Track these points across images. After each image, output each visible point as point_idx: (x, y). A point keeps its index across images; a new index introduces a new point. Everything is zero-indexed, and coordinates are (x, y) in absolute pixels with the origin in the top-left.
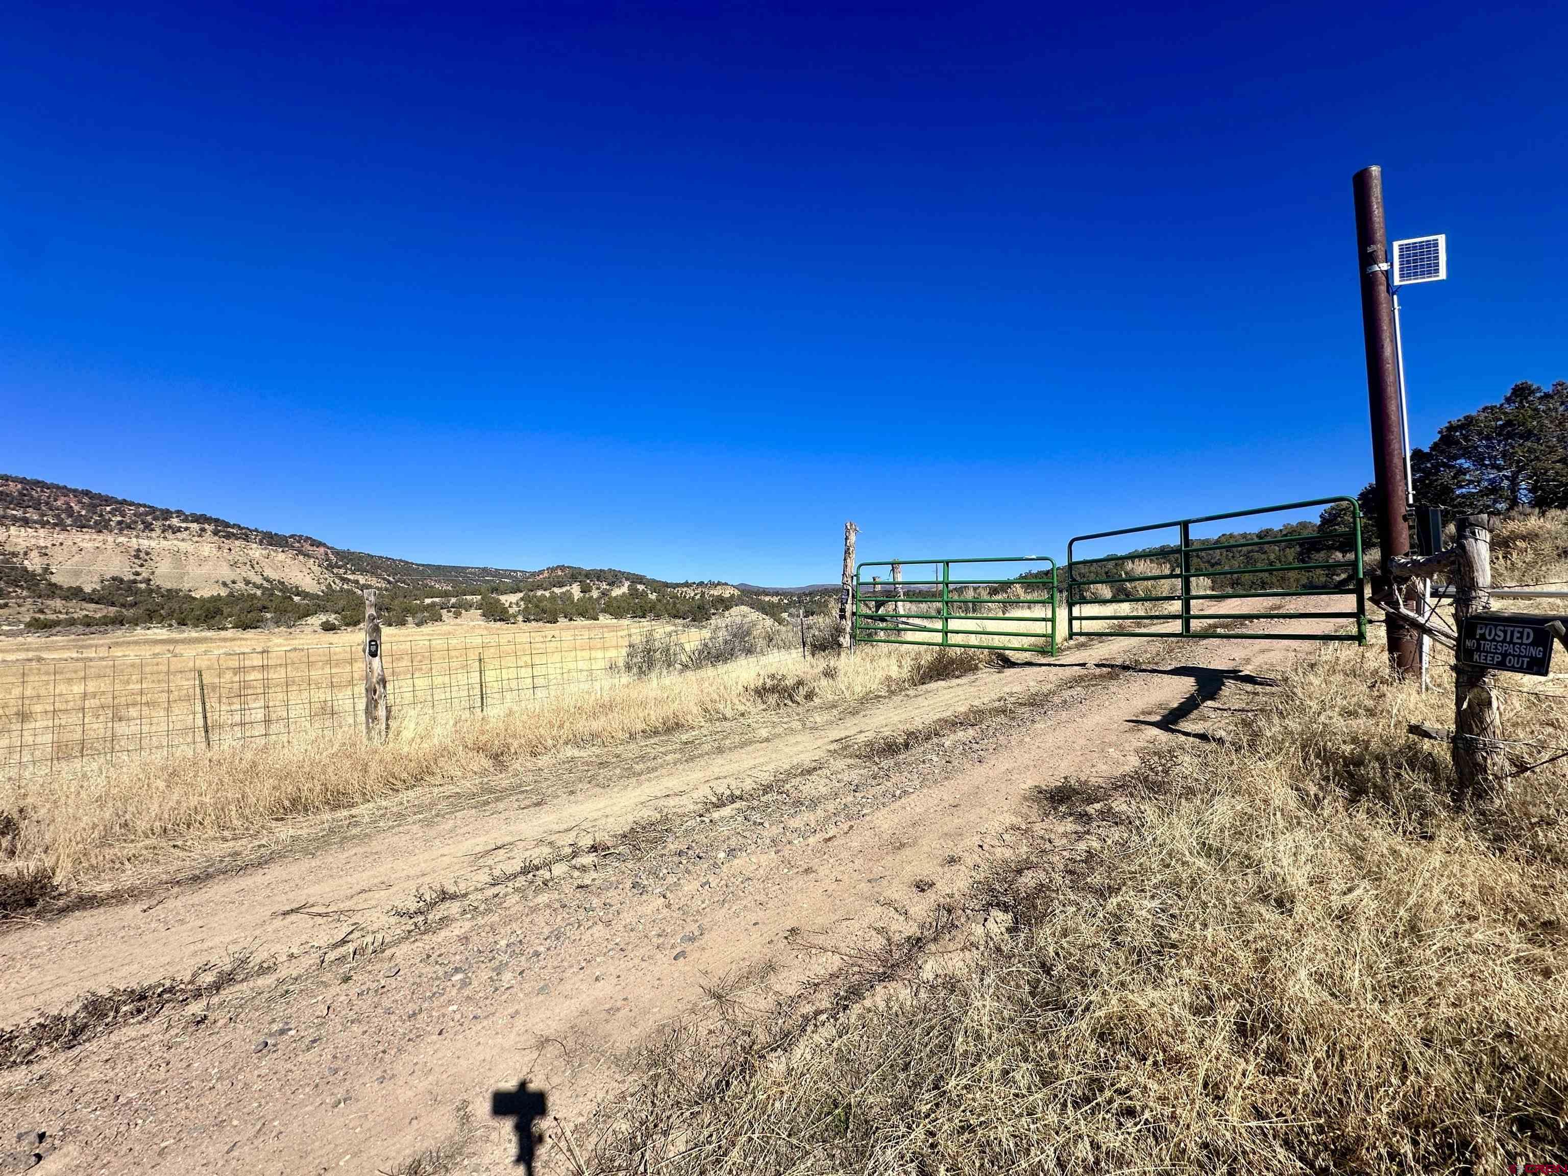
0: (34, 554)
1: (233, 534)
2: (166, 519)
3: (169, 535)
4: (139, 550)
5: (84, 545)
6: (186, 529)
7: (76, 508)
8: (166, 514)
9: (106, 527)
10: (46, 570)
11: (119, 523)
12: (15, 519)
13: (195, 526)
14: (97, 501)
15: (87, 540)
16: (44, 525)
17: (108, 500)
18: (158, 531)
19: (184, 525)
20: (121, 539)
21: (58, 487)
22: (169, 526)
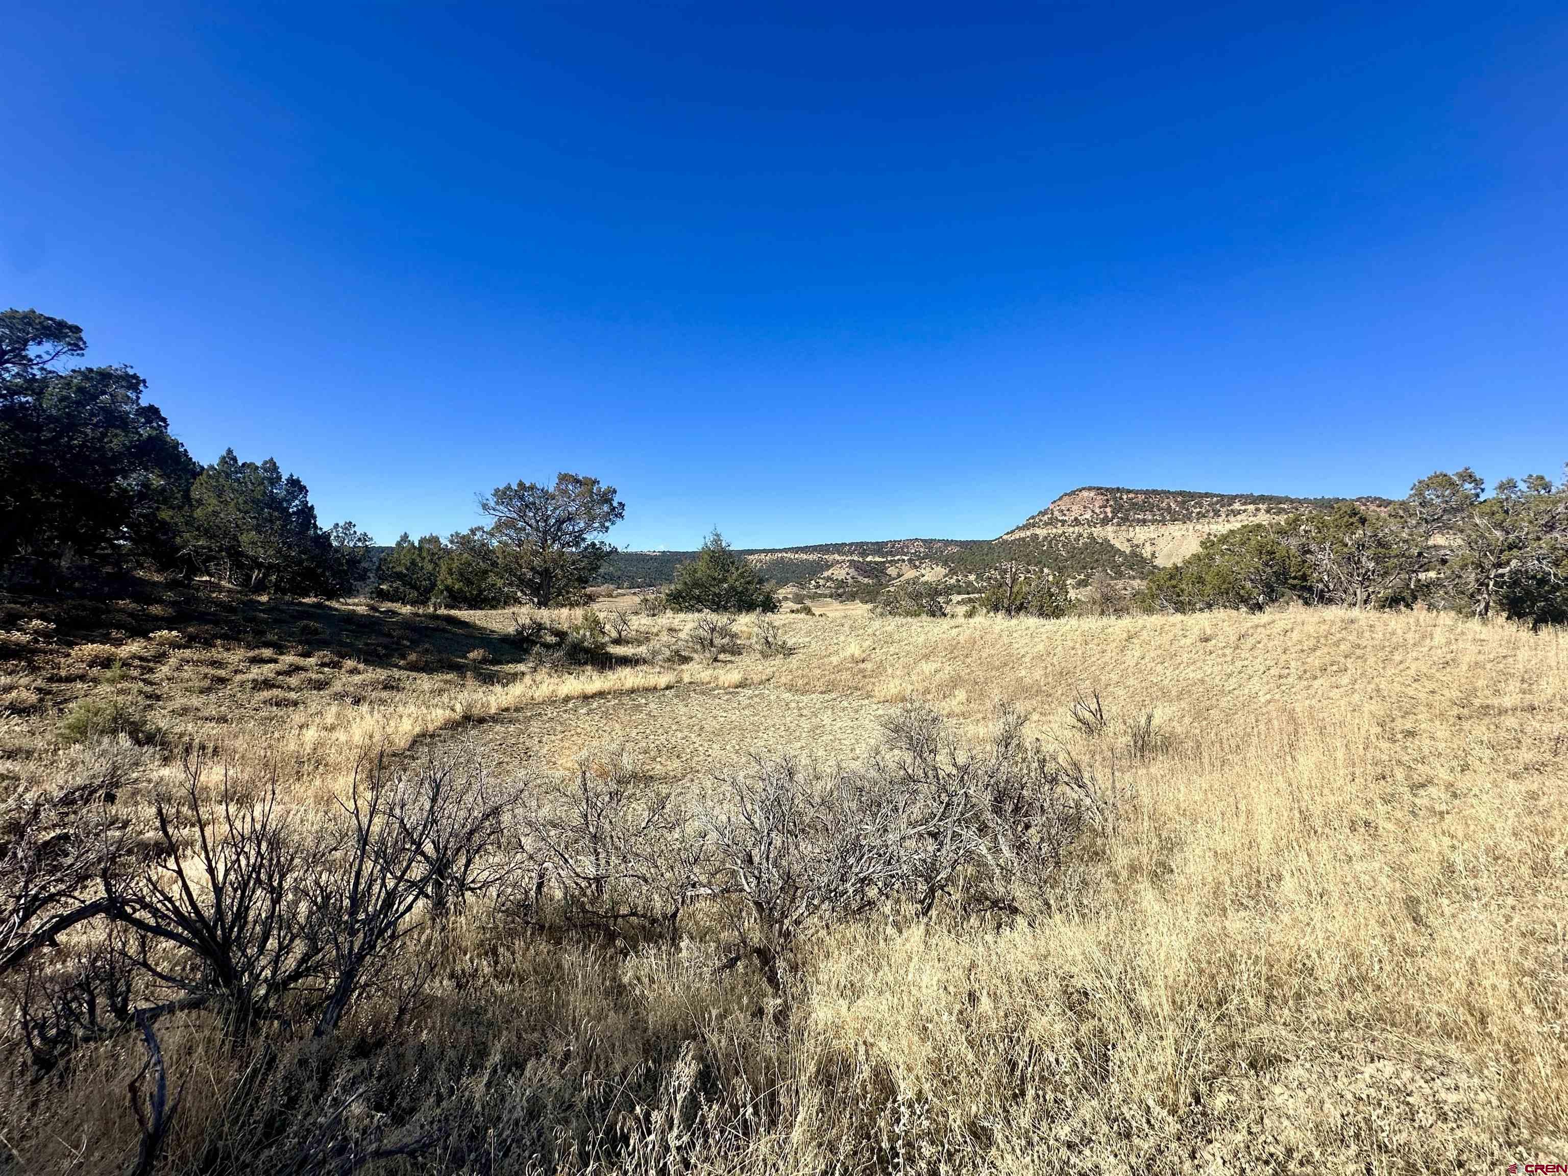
0: (1147, 544)
1: (1284, 509)
2: (1230, 505)
3: (1232, 518)
4: (1209, 534)
5: (1175, 534)
6: (1245, 511)
7: (1173, 506)
8: (1232, 499)
9: (1189, 519)
10: (1153, 555)
11: (1198, 513)
12: (1139, 521)
13: (1251, 507)
14: (1186, 497)
15: (1176, 530)
16: (1153, 522)
17: (1192, 496)
18: (1224, 516)
19: (1243, 508)
20: (1199, 527)
21: (1164, 492)
22: (1232, 511)
